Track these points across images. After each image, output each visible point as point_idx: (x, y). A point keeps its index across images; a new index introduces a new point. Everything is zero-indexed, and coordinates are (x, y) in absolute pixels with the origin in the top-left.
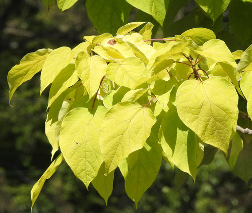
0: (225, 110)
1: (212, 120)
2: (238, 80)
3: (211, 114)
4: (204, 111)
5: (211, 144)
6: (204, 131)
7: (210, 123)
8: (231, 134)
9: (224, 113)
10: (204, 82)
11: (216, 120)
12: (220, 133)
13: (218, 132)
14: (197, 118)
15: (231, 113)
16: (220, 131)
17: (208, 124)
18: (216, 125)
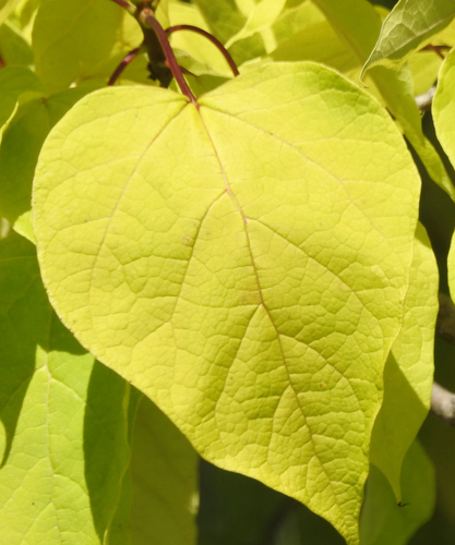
0: (339, 264)
1: (260, 325)
2: (421, 100)
3: (255, 293)
4: (211, 272)
5: (253, 473)
6: (213, 394)
7: (249, 344)
8: (377, 408)
9: (333, 284)
10: (207, 98)
11: (283, 327)
12: (308, 411)
13: (299, 404)
14: (163, 316)
15: (376, 283)
16: (308, 395)
17: (233, 353)
18: (282, 357)
